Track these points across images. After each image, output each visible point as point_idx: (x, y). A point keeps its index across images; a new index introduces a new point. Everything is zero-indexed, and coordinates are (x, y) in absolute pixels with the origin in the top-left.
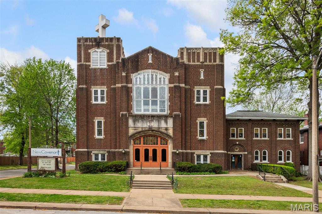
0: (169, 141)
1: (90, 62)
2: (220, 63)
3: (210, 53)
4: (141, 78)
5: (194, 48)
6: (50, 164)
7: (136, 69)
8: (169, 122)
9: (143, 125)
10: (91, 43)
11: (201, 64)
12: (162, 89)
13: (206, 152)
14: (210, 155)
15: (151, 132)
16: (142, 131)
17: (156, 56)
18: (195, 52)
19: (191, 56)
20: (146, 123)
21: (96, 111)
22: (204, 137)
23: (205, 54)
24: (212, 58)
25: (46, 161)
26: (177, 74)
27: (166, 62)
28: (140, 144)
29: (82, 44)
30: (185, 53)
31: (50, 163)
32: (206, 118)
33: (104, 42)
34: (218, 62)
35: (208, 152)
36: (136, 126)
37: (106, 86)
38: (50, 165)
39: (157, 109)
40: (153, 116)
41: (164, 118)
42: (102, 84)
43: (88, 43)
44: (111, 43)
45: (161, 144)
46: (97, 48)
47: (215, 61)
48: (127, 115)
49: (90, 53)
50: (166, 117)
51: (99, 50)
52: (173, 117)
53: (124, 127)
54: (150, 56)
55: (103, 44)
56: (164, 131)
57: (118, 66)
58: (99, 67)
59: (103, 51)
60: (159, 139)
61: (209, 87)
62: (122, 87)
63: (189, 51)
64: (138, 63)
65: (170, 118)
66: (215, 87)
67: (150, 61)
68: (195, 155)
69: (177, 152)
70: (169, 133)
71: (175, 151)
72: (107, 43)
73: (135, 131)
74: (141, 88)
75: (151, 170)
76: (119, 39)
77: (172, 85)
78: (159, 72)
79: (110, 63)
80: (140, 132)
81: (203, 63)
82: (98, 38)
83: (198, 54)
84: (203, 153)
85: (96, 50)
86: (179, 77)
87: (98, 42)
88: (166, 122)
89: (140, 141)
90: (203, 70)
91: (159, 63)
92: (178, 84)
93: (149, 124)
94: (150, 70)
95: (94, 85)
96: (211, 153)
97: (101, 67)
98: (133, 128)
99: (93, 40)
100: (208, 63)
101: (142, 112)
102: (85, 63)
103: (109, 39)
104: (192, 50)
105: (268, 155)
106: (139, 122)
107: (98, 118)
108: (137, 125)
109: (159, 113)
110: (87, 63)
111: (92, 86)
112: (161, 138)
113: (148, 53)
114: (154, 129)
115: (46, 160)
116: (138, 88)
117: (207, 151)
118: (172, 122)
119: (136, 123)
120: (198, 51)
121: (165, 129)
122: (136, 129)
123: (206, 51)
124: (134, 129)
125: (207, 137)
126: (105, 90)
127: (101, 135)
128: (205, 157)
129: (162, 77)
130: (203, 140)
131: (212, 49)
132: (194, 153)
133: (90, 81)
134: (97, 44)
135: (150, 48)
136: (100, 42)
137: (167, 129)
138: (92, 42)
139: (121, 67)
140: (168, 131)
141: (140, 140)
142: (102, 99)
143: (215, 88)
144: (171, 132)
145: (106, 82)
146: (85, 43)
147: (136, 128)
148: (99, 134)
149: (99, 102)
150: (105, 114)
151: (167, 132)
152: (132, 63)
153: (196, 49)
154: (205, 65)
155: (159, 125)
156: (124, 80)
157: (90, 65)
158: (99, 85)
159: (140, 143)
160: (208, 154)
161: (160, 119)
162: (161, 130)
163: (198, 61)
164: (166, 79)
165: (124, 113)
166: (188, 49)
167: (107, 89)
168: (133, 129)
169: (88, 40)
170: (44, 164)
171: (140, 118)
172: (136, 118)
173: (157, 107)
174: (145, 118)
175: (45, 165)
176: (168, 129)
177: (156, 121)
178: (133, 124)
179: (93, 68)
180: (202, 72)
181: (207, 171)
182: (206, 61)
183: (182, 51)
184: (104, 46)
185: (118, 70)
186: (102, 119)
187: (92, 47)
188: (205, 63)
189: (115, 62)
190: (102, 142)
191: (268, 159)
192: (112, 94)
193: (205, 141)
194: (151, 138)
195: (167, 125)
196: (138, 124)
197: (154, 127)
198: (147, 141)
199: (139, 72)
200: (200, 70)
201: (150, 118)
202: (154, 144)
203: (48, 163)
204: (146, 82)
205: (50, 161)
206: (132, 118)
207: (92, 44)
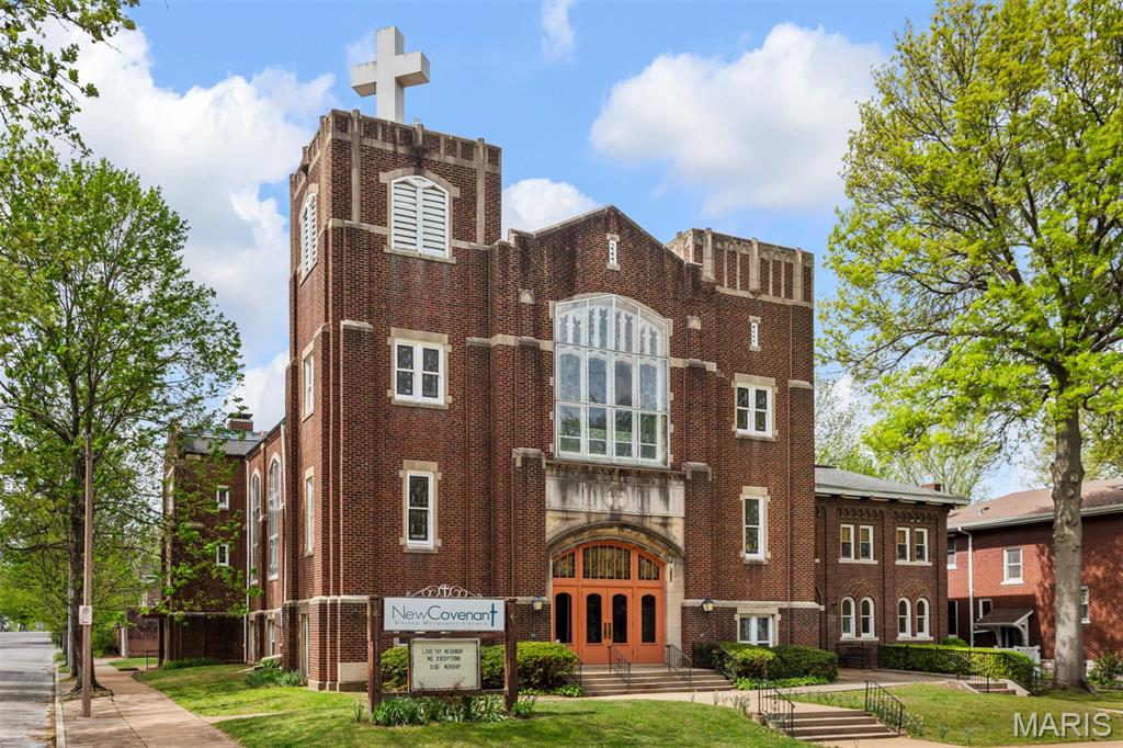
0: (669, 566)
1: (384, 224)
2: (805, 304)
3: (777, 264)
4: (579, 323)
5: (734, 238)
6: (456, 663)
7: (568, 287)
8: (674, 495)
9: (592, 502)
10: (389, 147)
11: (751, 297)
12: (647, 371)
13: (767, 607)
14: (778, 617)
15: (615, 531)
16: (589, 527)
17: (630, 245)
18: (734, 253)
19: (725, 264)
20: (603, 495)
21: (409, 432)
22: (757, 552)
23: (764, 263)
24: (783, 283)
25: (443, 654)
26: (695, 324)
27: (662, 273)
28: (572, 576)
29: (356, 143)
30: (708, 252)
31: (457, 658)
32: (766, 489)
33: (442, 151)
34: (798, 298)
35: (772, 608)
36: (569, 506)
37: (446, 336)
38: (458, 667)
39: (630, 445)
40: (624, 472)
41: (657, 481)
42: (434, 325)
43: (378, 144)
44: (466, 163)
45: (641, 578)
46: (412, 170)
47: (789, 295)
48: (540, 461)
49: (385, 186)
50: (662, 478)
51: (423, 182)
52: (689, 477)
53: (532, 509)
54: (613, 241)
55: (436, 158)
56: (657, 528)
57: (505, 262)
58: (420, 250)
59: (433, 188)
60: (634, 559)
61: (774, 380)
62: (523, 348)
63: (719, 245)
64: (574, 263)
65: (674, 483)
66: (790, 381)
67: (613, 263)
68: (737, 618)
69: (709, 607)
70: (671, 538)
71: (697, 602)
72: (451, 160)
73: (566, 526)
74: (578, 359)
75: (644, 675)
76: (494, 154)
77: (680, 363)
78: (641, 308)
79: (463, 245)
80: (582, 530)
81: (760, 294)
82: (420, 132)
83: (745, 258)
84: (760, 611)
85: (411, 179)
86: (701, 334)
87: (418, 150)
88: (665, 497)
89: (574, 566)
90: (759, 319)
91: (641, 276)
92: (698, 361)
93: (610, 501)
94: (614, 298)
95: (401, 325)
96: (781, 611)
97: (429, 253)
98: (560, 515)
99: (398, 133)
100: (769, 298)
101: (584, 454)
102: (365, 226)
103: (459, 146)
104: (727, 244)
105: (875, 614)
106: (577, 491)
107: (417, 463)
108: (572, 502)
109: (635, 459)
110: (375, 229)
111: (393, 329)
112: (639, 556)
113: (607, 230)
114: (628, 519)
115: (443, 647)
116: (572, 361)
117: (770, 602)
118: (682, 496)
119: (570, 493)
120: (744, 251)
121: (660, 521)
122: (567, 519)
123: (765, 256)
124: (562, 519)
125: (769, 555)
126: (443, 350)
127: (422, 536)
128: (763, 622)
129: (648, 325)
130: (757, 565)
131: (784, 250)
132: (734, 610)
133: (383, 306)
134: (414, 154)
135: (612, 214)
136: (425, 151)
137: (665, 521)
138: (394, 142)
139: (514, 268)
140: (669, 528)
141: (574, 560)
142: (430, 387)
143: (789, 386)
144: (677, 533)
145: (448, 316)
146: (367, 142)
147: (570, 516)
148: (415, 533)
149: (417, 397)
150: (444, 451)
151: (667, 533)
152: (554, 260)
153: (739, 241)
154: (764, 303)
155: (642, 508)
156: (527, 322)
157: (384, 240)
158: (422, 328)
159: (573, 570)
160: (773, 615)
161: (647, 482)
162: (647, 524)
163: (745, 286)
164: (658, 337)
165: (532, 451)
166: (717, 238)
167: (449, 348)
168: (558, 518)
169: (380, 129)
170: (434, 662)
171: (583, 476)
172: (570, 475)
173: (629, 437)
174: (599, 478)
175: (437, 667)
176: (670, 521)
177: (633, 490)
178: (559, 499)
179: (399, 252)
180: (755, 323)
181: (807, 673)
182: (764, 290)
183: (699, 242)
184: (443, 171)
185: (506, 276)
186: (431, 473)
187: (394, 162)
188: (764, 298)
189: (480, 243)
190: (432, 565)
191: (875, 627)
192: (475, 371)
193: (764, 568)
194: (608, 554)
195: (668, 509)
196: (575, 499)
197: (627, 511)
198: (595, 564)
199: (577, 298)
200: (751, 318)
201: (615, 477)
202: (619, 578)
203: (449, 662)
204: (597, 341)
205: (456, 651)
206: (554, 472)
207: (395, 152)
